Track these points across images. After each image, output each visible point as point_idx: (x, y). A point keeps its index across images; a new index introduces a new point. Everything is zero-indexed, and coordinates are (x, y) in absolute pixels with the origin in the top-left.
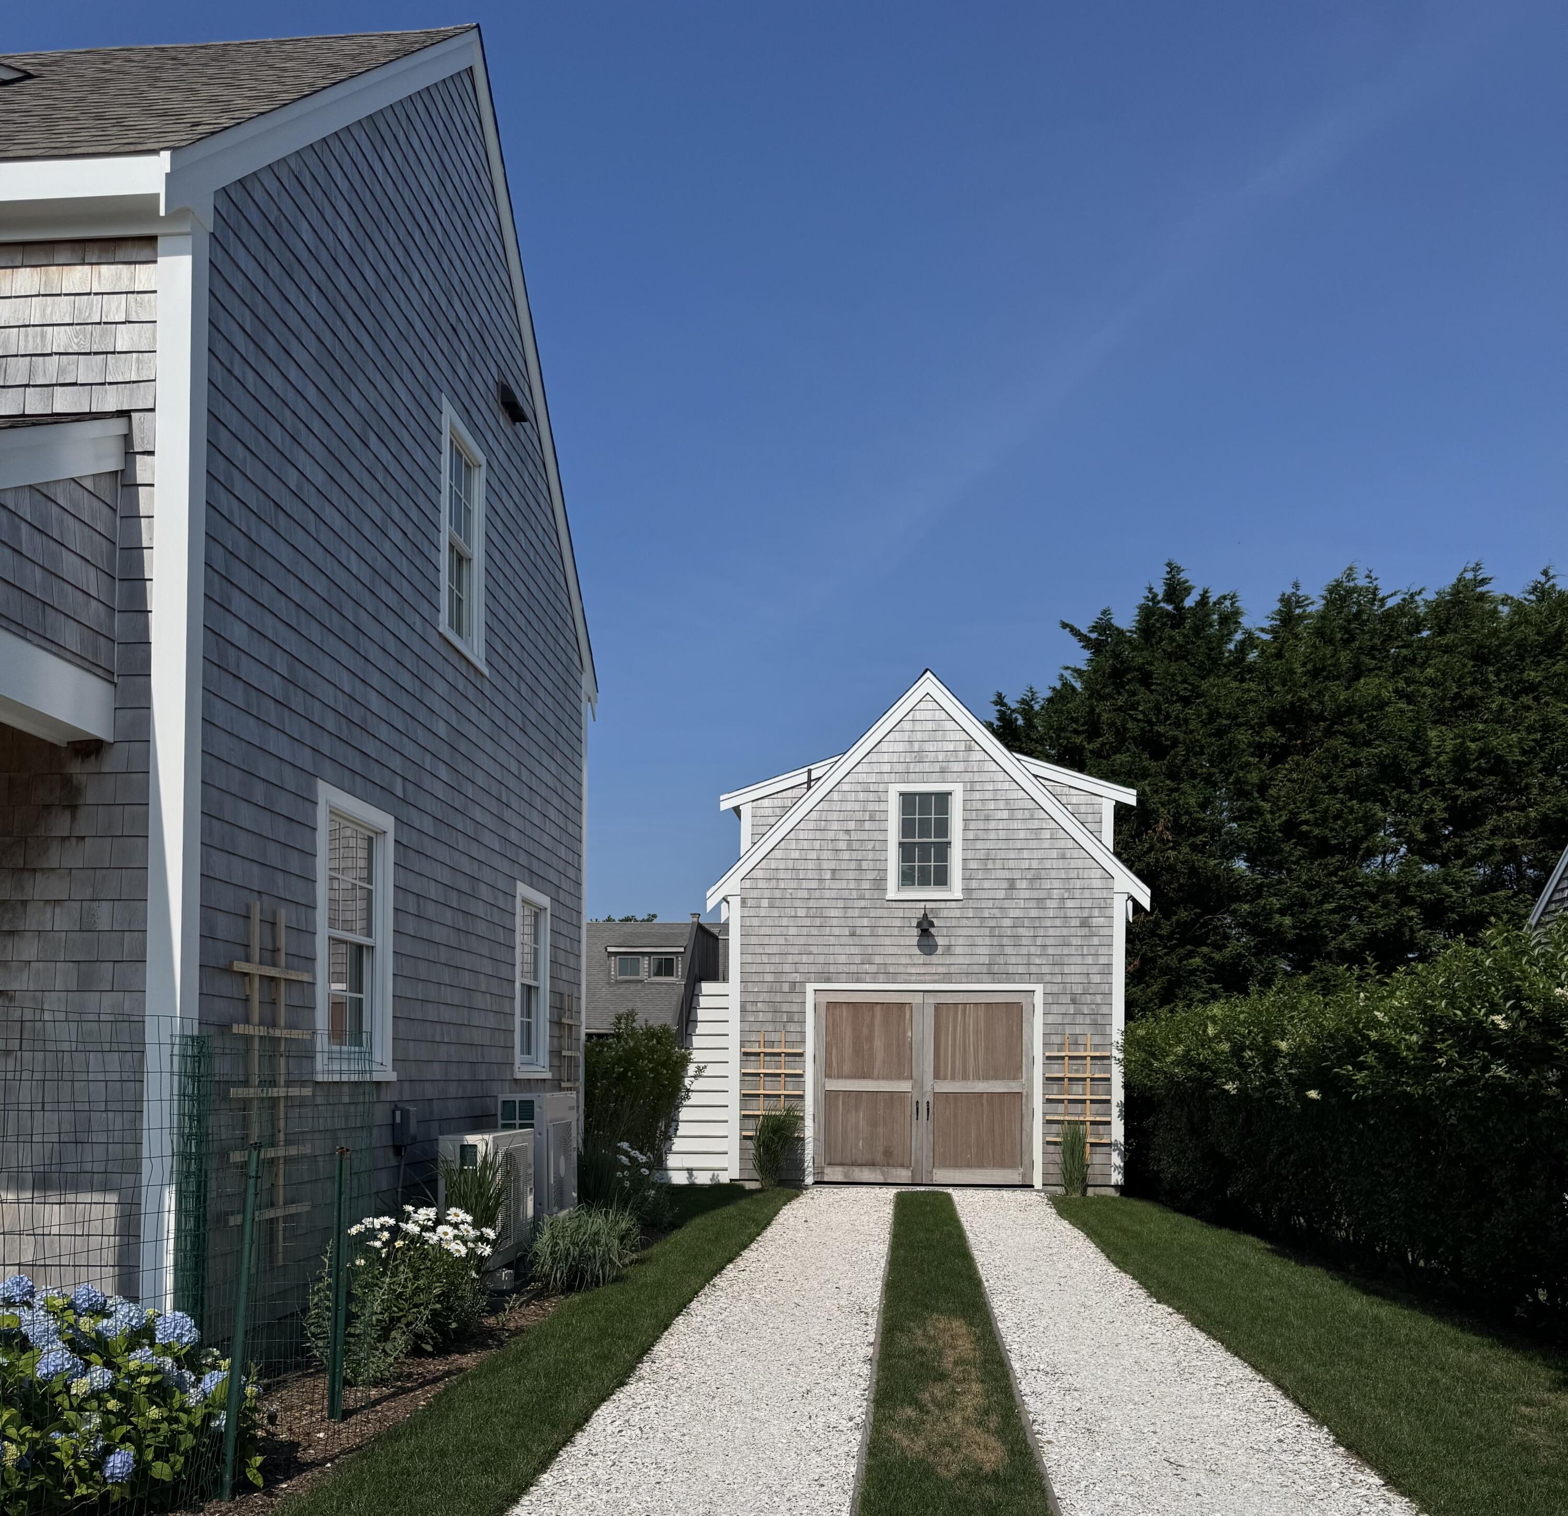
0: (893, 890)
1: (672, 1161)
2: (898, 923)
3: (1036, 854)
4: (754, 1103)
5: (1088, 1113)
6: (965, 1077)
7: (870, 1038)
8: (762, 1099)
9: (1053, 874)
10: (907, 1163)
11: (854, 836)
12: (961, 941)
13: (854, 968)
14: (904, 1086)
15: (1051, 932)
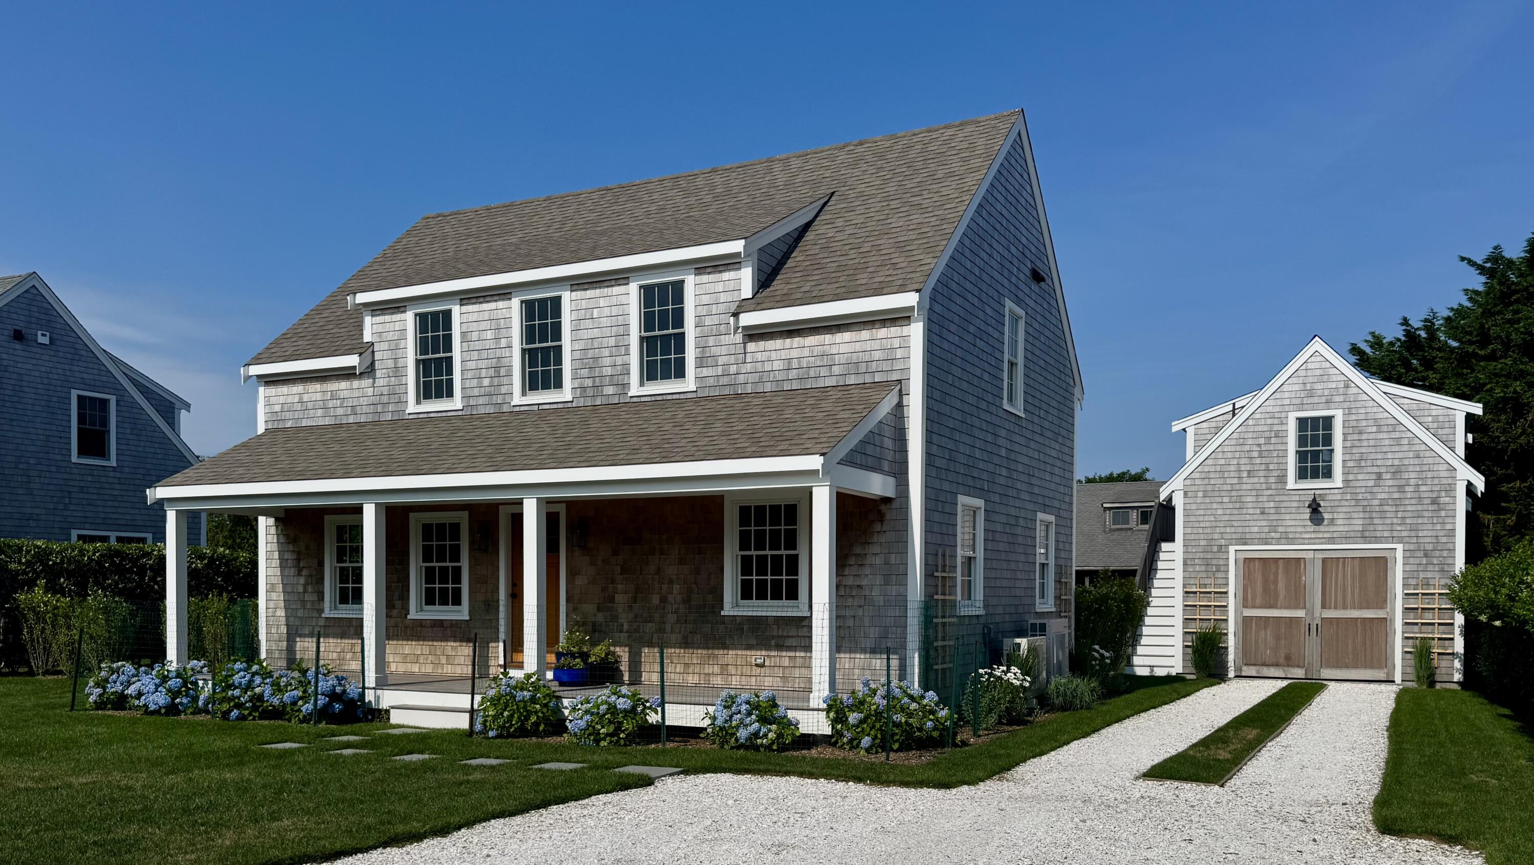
0: (1291, 483)
1: (1136, 660)
2: (1295, 504)
3: (1397, 455)
4: (1193, 624)
5: (1436, 632)
6: (1345, 607)
7: (1276, 582)
8: (1198, 621)
9: (1411, 468)
10: (1301, 665)
11: (1263, 448)
12: (1341, 515)
13: (1263, 536)
14: (1300, 613)
15: (1409, 508)
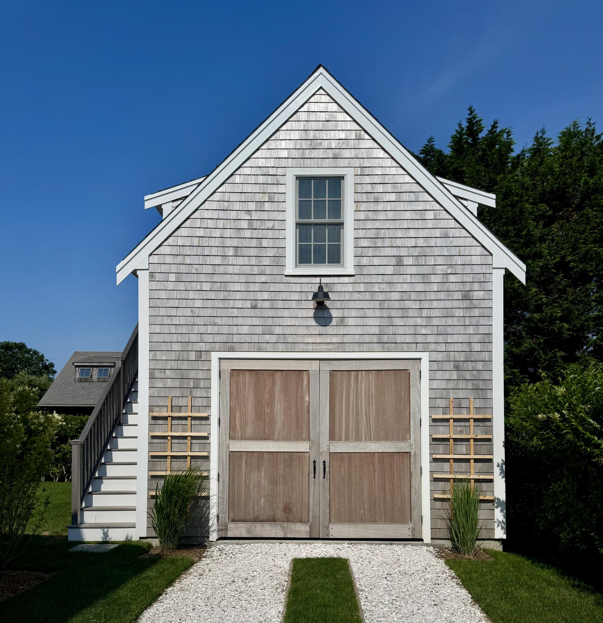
0: (290, 267)
1: (89, 517)
2: (296, 296)
3: (422, 233)
4: (161, 464)
5: (472, 471)
6: (358, 438)
7: (271, 403)
8: (169, 460)
9: (436, 251)
10: (305, 519)
11: (255, 216)
12: (354, 313)
13: (255, 338)
14: (302, 447)
15: (435, 304)
